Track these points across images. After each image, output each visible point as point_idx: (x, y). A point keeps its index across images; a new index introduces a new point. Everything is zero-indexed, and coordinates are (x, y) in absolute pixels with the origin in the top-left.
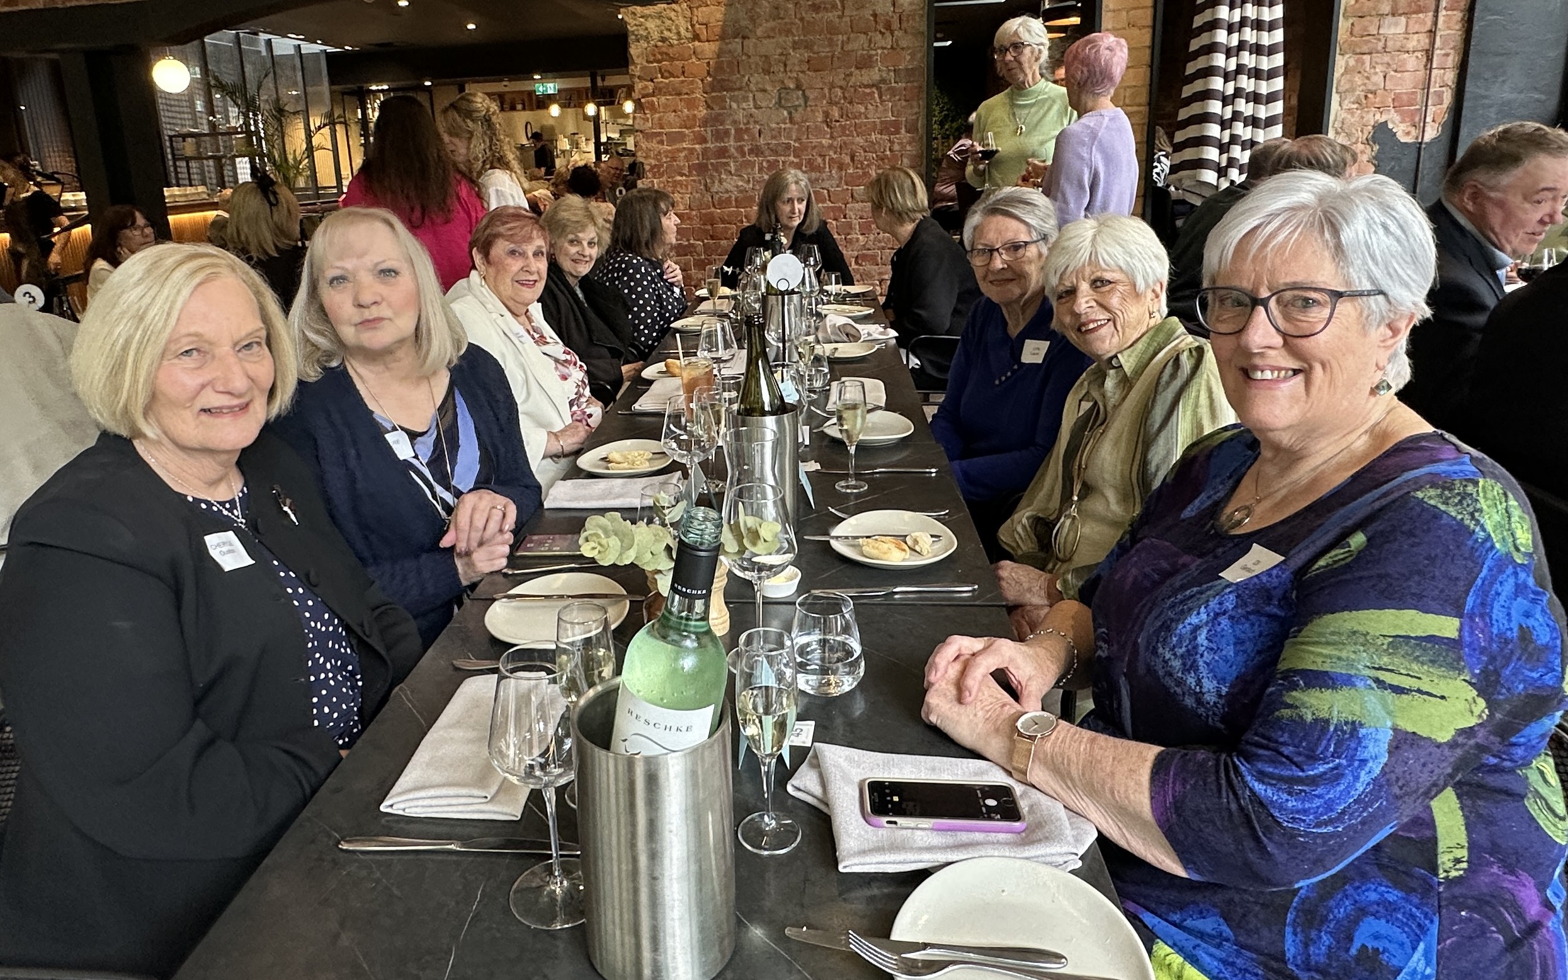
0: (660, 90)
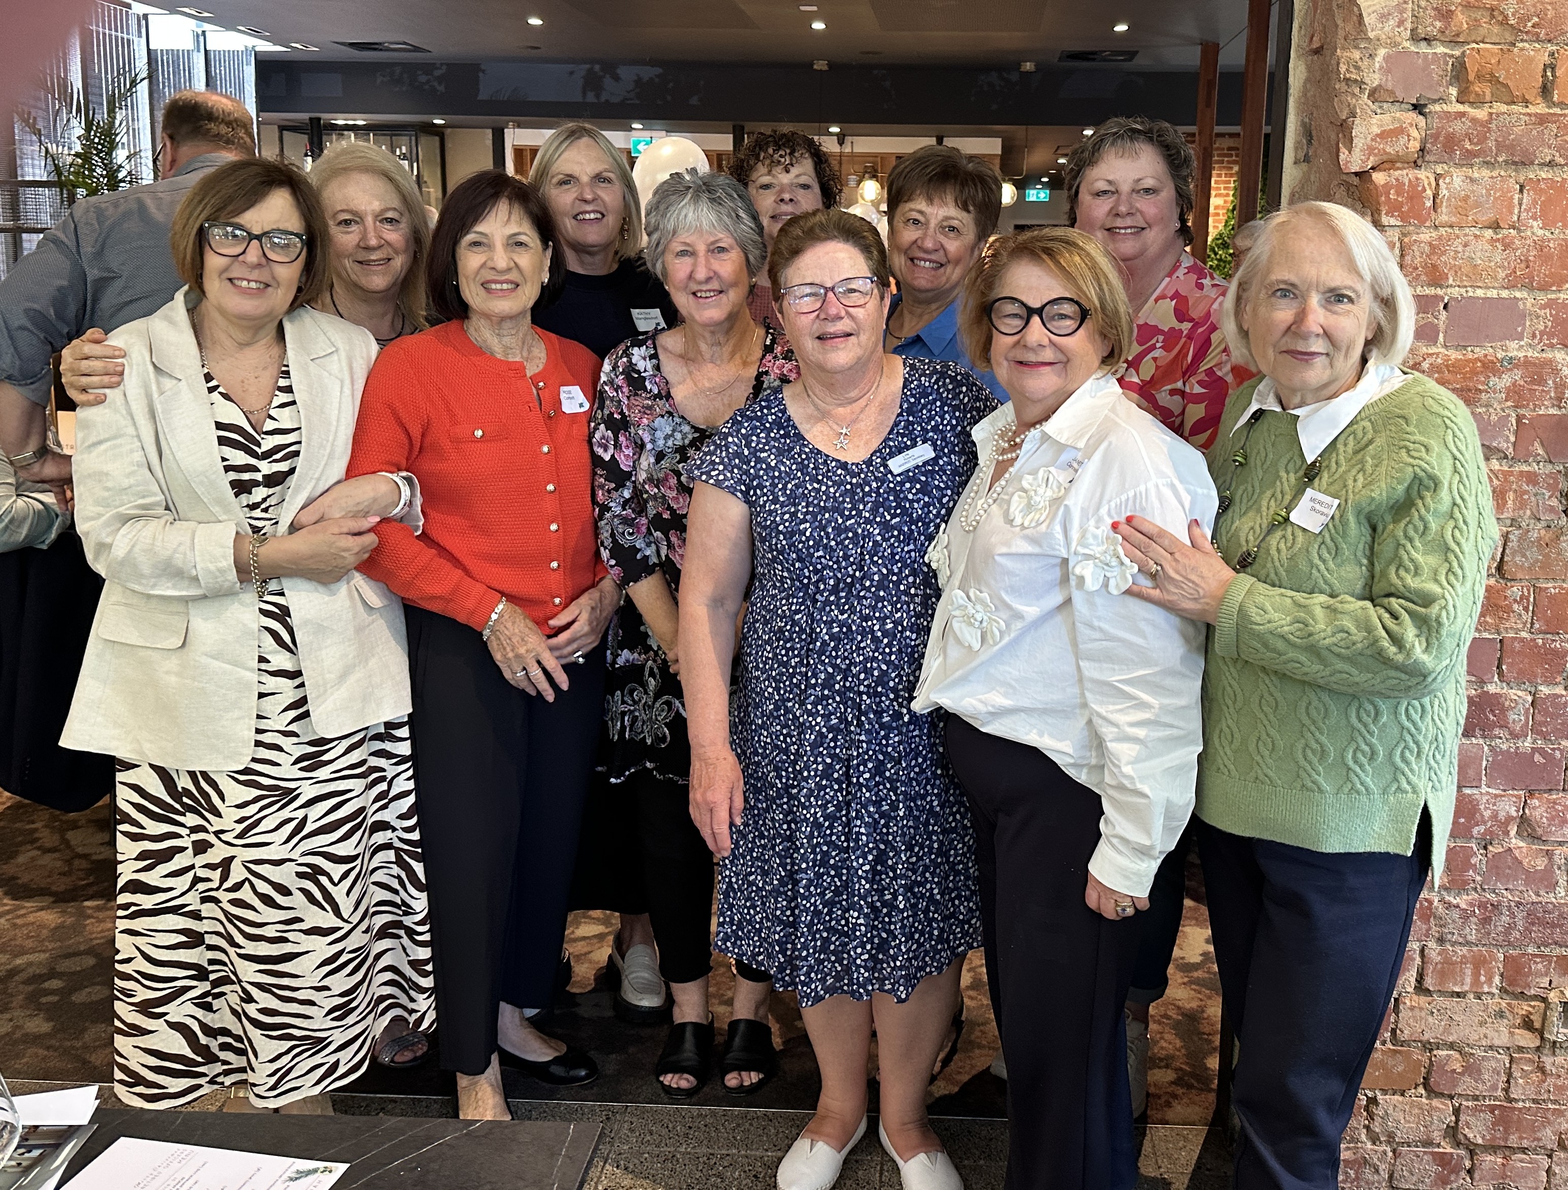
0: (1450, 143)
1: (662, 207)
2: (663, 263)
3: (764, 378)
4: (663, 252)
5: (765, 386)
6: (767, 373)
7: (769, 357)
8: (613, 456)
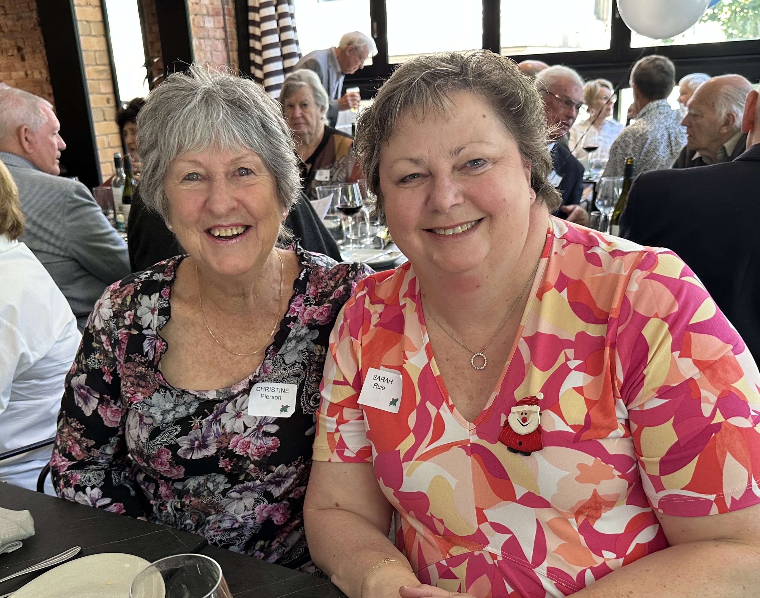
1: (161, 114)
2: (163, 192)
3: (291, 325)
4: (164, 178)
5: (291, 335)
6: (295, 319)
7: (299, 299)
8: (95, 412)
